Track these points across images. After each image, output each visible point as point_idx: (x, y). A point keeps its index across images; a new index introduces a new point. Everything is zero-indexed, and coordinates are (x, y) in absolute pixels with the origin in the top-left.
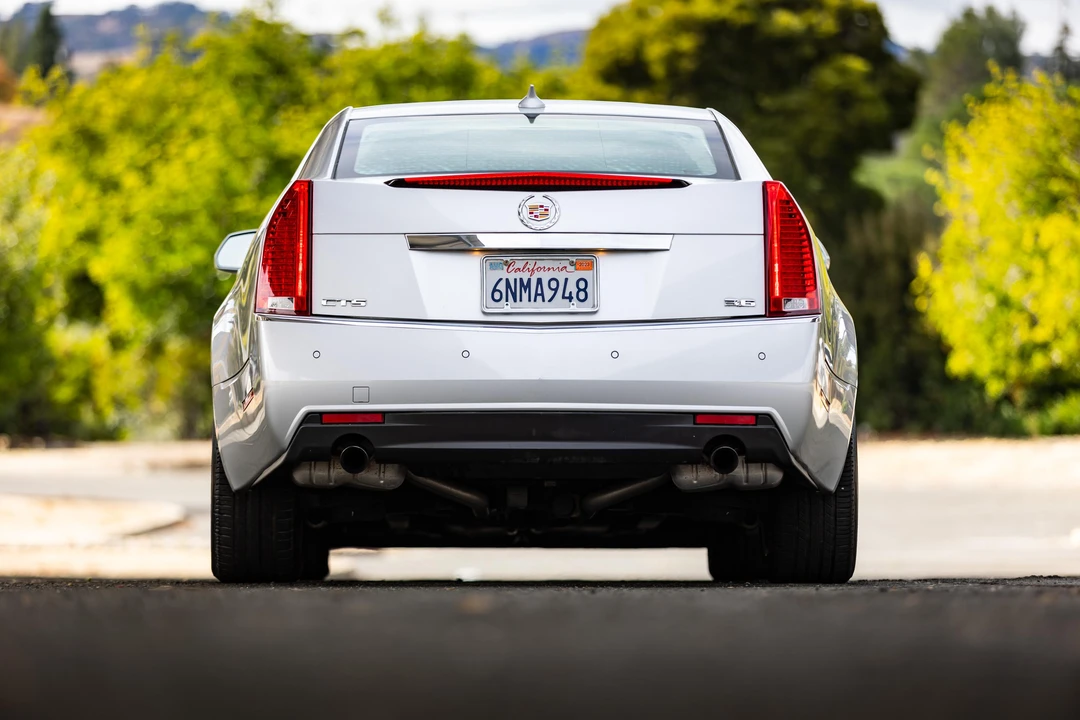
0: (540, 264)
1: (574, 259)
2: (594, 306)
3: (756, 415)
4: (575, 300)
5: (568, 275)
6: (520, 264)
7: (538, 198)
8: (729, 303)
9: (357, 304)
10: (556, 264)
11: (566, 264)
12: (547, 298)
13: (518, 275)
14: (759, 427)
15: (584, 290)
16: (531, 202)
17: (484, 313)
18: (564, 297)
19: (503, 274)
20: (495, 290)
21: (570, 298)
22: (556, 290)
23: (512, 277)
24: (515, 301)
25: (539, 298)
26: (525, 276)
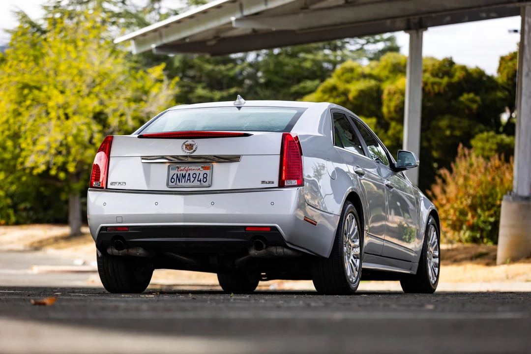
22: (195, 178)
26: (184, 172)
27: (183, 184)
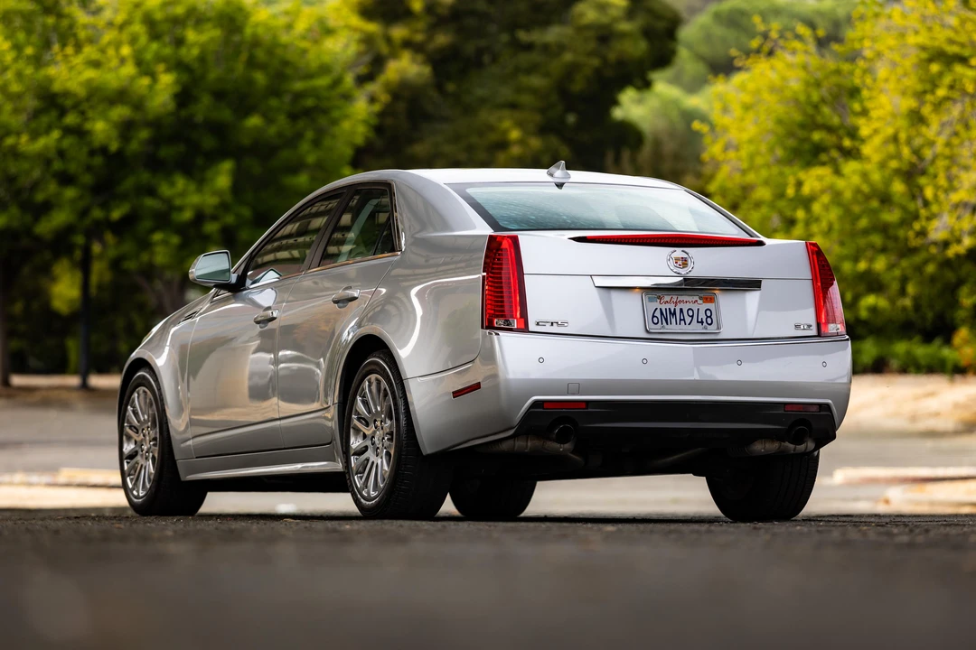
0: (680, 298)
1: (702, 295)
2: (718, 328)
3: (820, 405)
4: (705, 324)
5: (699, 307)
6: (667, 298)
7: (679, 252)
8: (797, 327)
9: (562, 325)
10: (690, 299)
11: (697, 298)
12: (688, 322)
13: (668, 306)
14: (822, 413)
15: (710, 317)
16: (674, 255)
17: (648, 332)
18: (698, 322)
19: (656, 305)
20: (653, 316)
21: (702, 322)
22: (692, 316)
23: (664, 307)
24: (667, 324)
25: (682, 322)
26: (672, 307)
27: (673, 327)
